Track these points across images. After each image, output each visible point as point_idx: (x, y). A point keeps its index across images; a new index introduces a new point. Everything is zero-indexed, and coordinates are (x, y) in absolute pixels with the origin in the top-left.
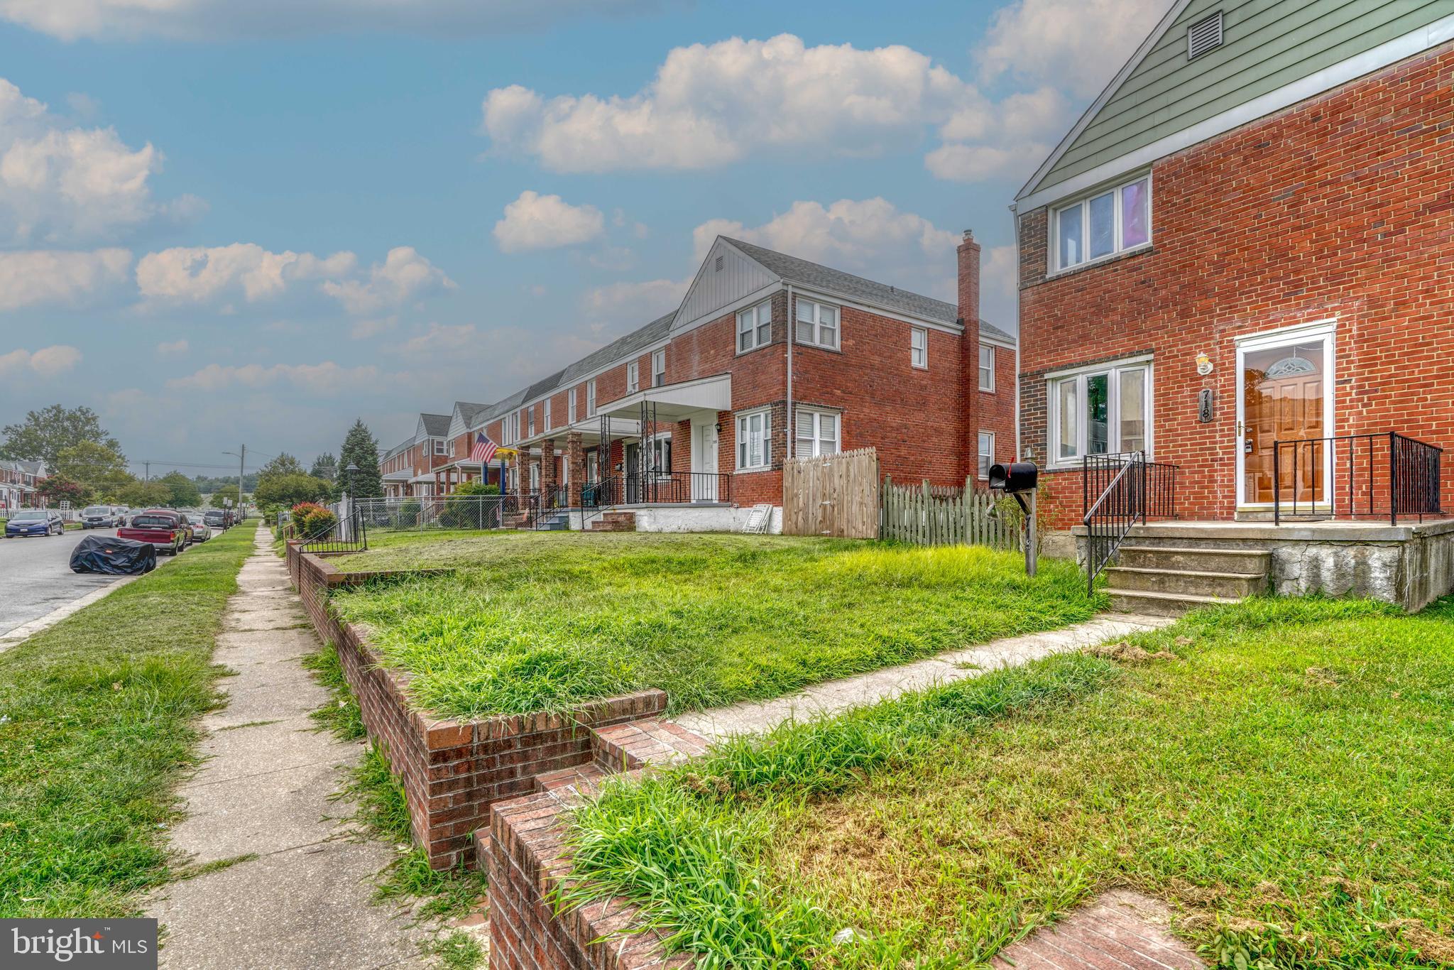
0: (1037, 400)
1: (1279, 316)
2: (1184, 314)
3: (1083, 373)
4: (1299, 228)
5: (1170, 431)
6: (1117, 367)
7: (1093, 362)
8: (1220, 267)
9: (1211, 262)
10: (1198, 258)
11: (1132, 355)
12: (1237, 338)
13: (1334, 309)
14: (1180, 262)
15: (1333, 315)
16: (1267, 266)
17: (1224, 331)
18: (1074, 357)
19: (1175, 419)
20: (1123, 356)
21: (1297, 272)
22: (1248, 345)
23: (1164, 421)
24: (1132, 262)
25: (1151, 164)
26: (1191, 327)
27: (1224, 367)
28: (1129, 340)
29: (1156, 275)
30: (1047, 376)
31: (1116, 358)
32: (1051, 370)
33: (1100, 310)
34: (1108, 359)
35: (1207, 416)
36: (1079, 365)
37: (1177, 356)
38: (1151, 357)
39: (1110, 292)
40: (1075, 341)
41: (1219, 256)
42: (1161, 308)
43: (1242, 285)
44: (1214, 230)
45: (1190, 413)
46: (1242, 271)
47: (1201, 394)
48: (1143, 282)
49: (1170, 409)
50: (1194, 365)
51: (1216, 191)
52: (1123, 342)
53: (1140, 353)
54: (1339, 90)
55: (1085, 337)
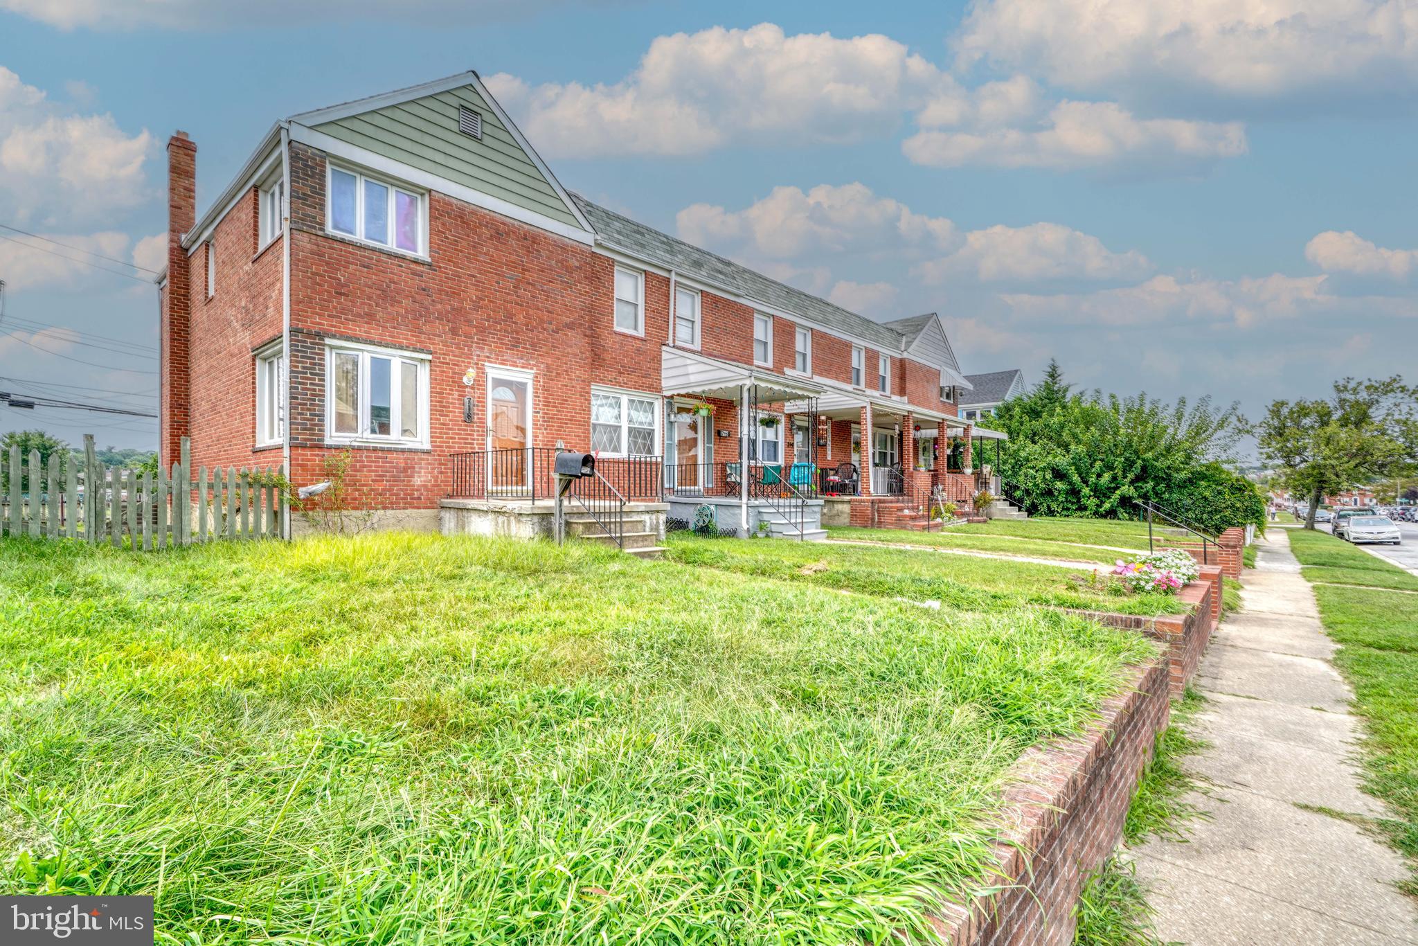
0: (315, 364)
1: (509, 358)
2: (454, 331)
3: (368, 351)
4: (518, 304)
5: (444, 424)
6: (401, 357)
7: (380, 344)
8: (477, 308)
9: (471, 300)
10: (463, 291)
11: (415, 350)
12: (486, 364)
13: (534, 365)
14: (450, 288)
15: (532, 369)
16: (504, 321)
17: (478, 356)
18: (360, 331)
19: (447, 416)
20: (407, 348)
21: (517, 333)
22: (494, 371)
23: (441, 415)
24: (413, 266)
25: (430, 191)
26: (459, 344)
27: (480, 383)
28: (413, 336)
29: (434, 288)
30: (328, 341)
31: (401, 348)
32: (334, 336)
33: (387, 295)
34: (394, 346)
35: (469, 417)
36: (365, 342)
37: (448, 364)
38: (430, 357)
39: (394, 283)
40: (359, 315)
41: (477, 297)
42: (437, 318)
43: (489, 326)
44: (474, 276)
45: (457, 413)
46: (489, 315)
47: (466, 400)
48: (424, 290)
49: (444, 407)
50: (462, 374)
51: (474, 246)
52: (405, 335)
53: (421, 351)
54: (535, 229)
55: (370, 317)
